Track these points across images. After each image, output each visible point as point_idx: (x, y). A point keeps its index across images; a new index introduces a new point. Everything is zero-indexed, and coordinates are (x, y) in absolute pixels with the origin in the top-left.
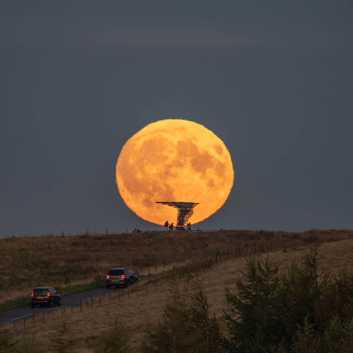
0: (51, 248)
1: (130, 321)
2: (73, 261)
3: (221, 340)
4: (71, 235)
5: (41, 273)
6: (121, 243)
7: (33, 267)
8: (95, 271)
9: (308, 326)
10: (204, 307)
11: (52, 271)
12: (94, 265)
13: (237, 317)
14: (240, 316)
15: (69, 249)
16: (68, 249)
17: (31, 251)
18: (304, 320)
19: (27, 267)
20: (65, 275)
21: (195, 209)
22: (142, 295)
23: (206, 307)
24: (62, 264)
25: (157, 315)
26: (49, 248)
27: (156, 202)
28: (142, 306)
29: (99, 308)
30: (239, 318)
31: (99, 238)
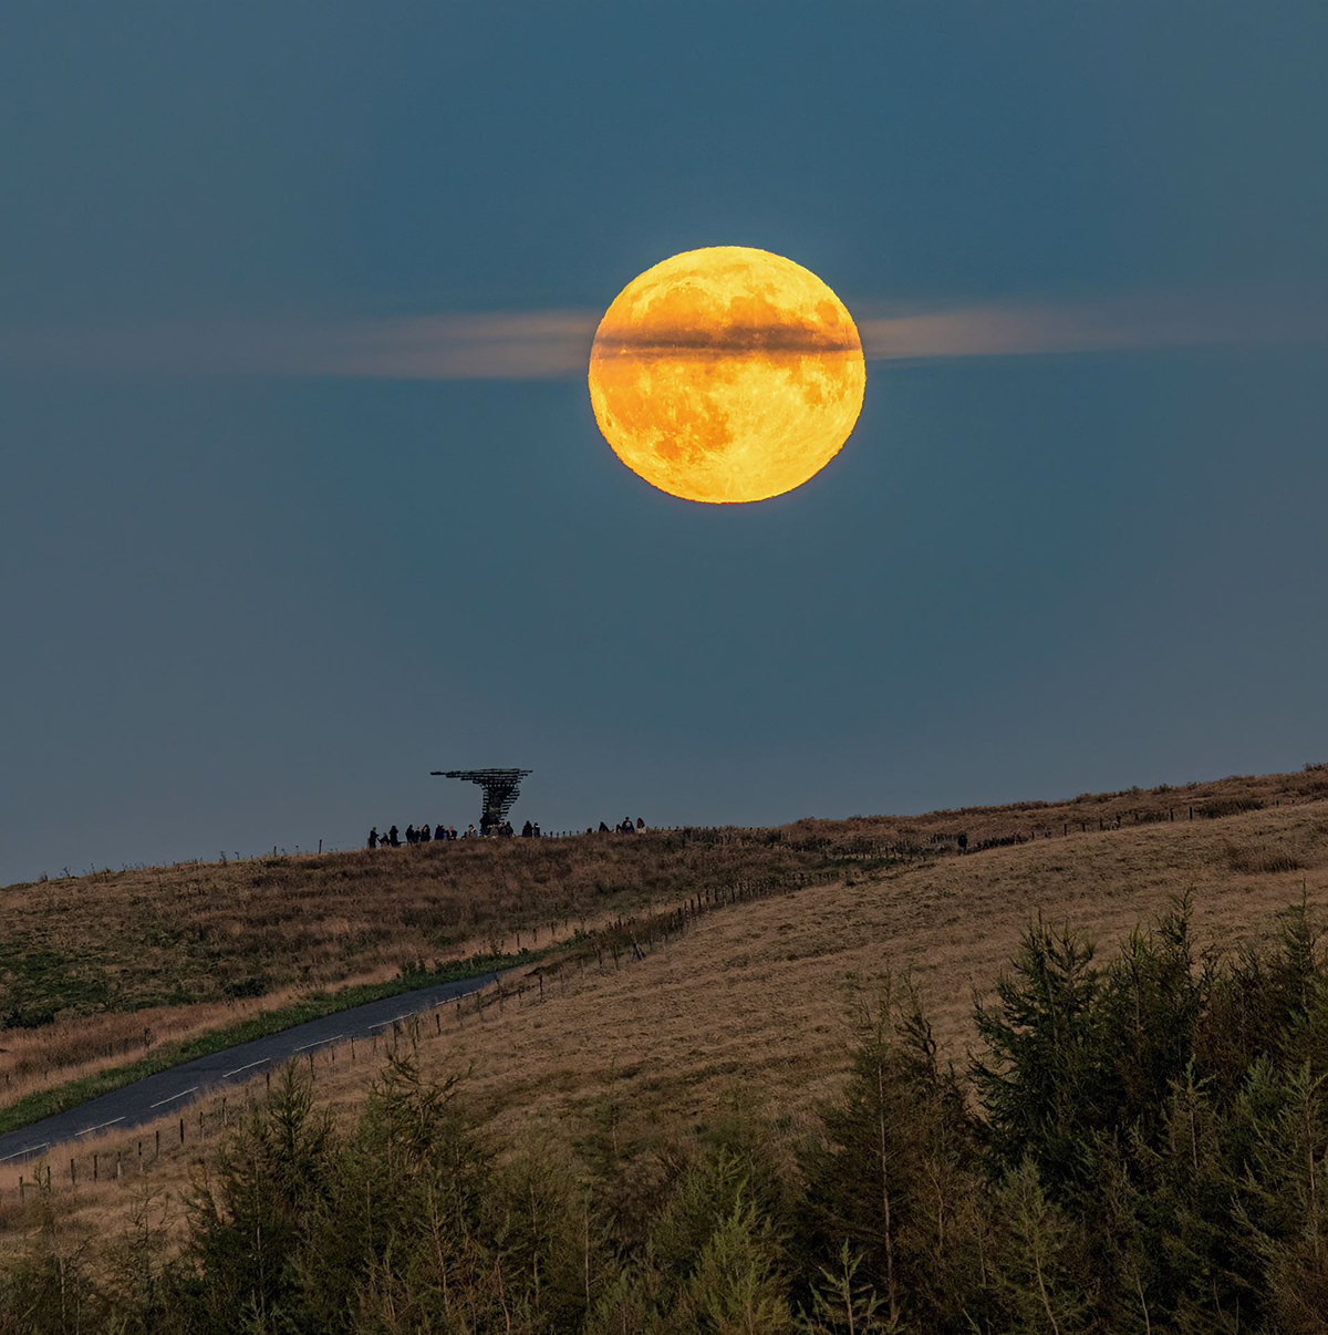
0: (204, 894)
1: (520, 1066)
2: (263, 922)
3: (969, 1125)
4: (241, 860)
5: (191, 953)
6: (367, 872)
7: (171, 941)
8: (318, 943)
9: (1194, 1085)
10: (926, 1049)
11: (216, 948)
12: (314, 928)
13: (1006, 1069)
14: (1013, 1064)
15: (247, 893)
16: (245, 894)
17: (159, 905)
18: (1185, 1070)
19: (156, 941)
20: (246, 955)
21: (521, 786)
22: (533, 1003)
23: (931, 1048)
24: (237, 929)
25: (582, 1048)
26: (202, 893)
27: (432, 774)
28: (541, 1030)
29: (436, 1039)
30: (1013, 1070)
31: (312, 865)
